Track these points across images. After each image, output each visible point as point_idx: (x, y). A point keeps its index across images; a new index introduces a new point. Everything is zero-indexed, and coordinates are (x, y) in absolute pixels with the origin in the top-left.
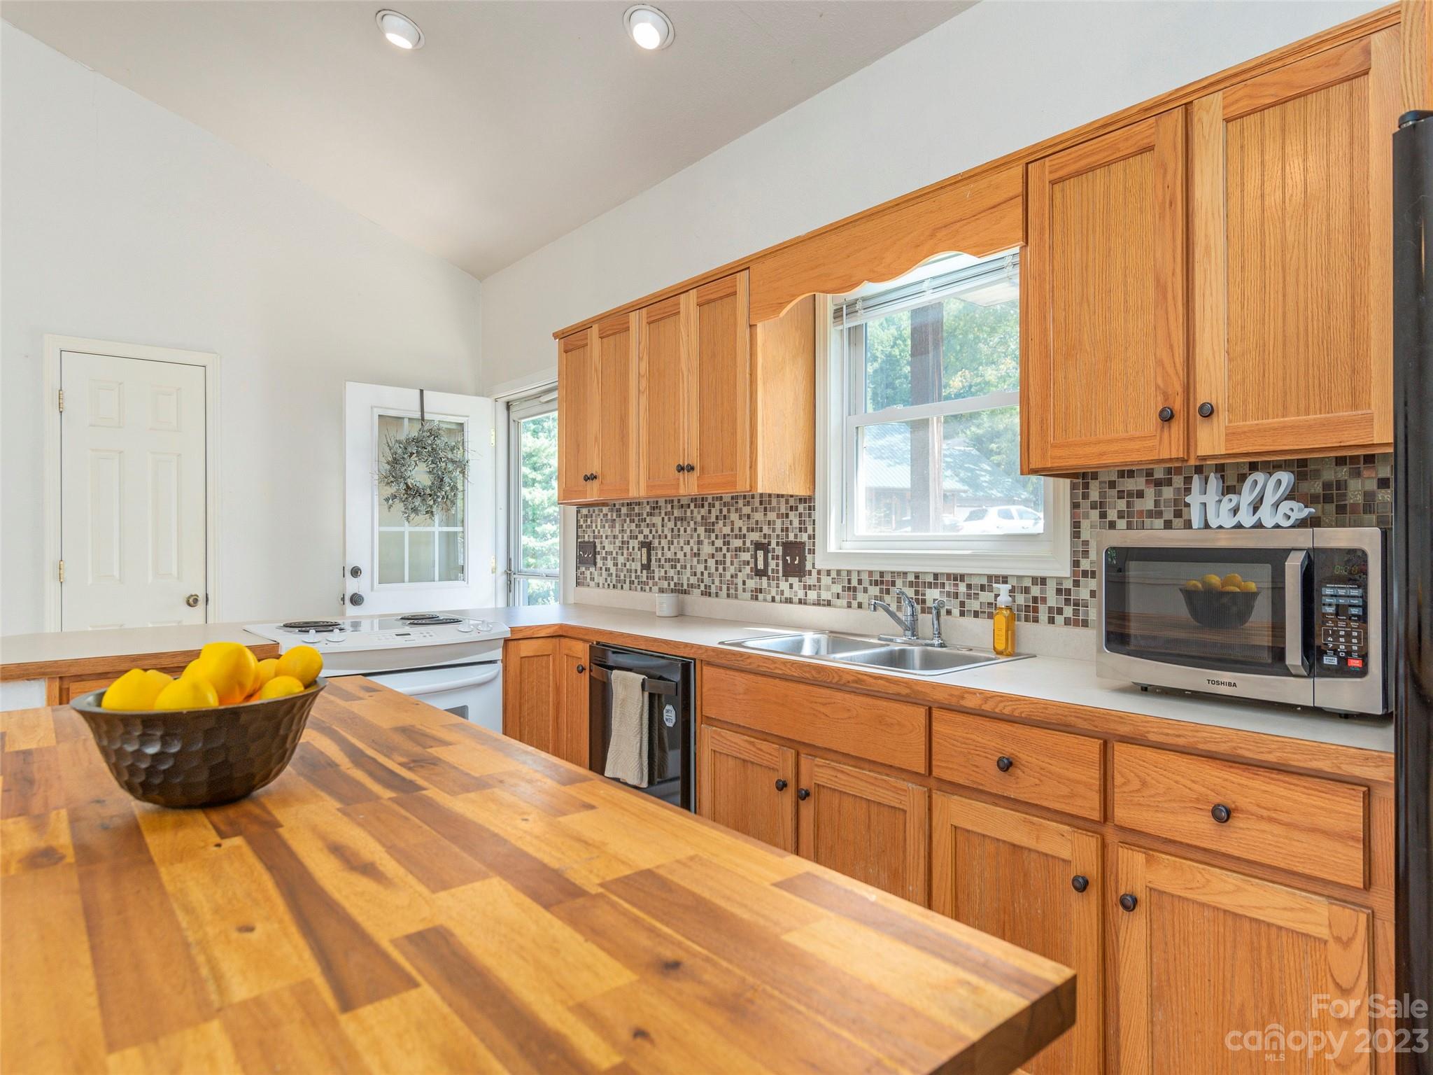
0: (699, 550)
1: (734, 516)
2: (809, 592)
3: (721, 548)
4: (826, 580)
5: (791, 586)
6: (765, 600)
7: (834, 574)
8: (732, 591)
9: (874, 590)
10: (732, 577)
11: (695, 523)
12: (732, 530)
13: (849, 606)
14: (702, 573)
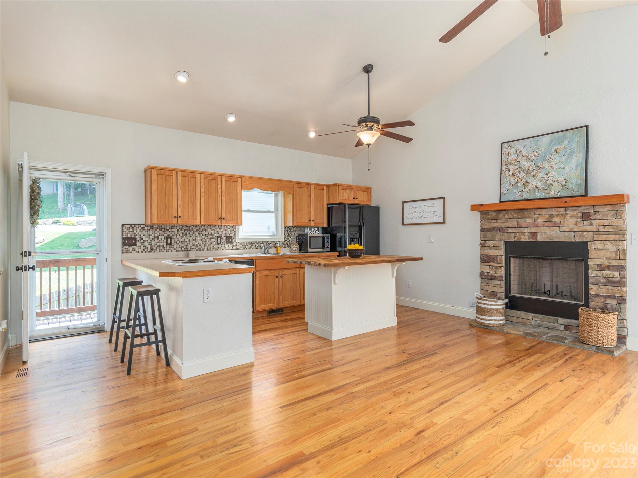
0: (195, 238)
1: (209, 230)
2: (233, 247)
3: (204, 238)
4: (238, 244)
5: (228, 246)
6: (220, 250)
9: (250, 245)
10: (209, 245)
11: (194, 231)
12: (209, 233)
13: (244, 249)
14: (197, 245)
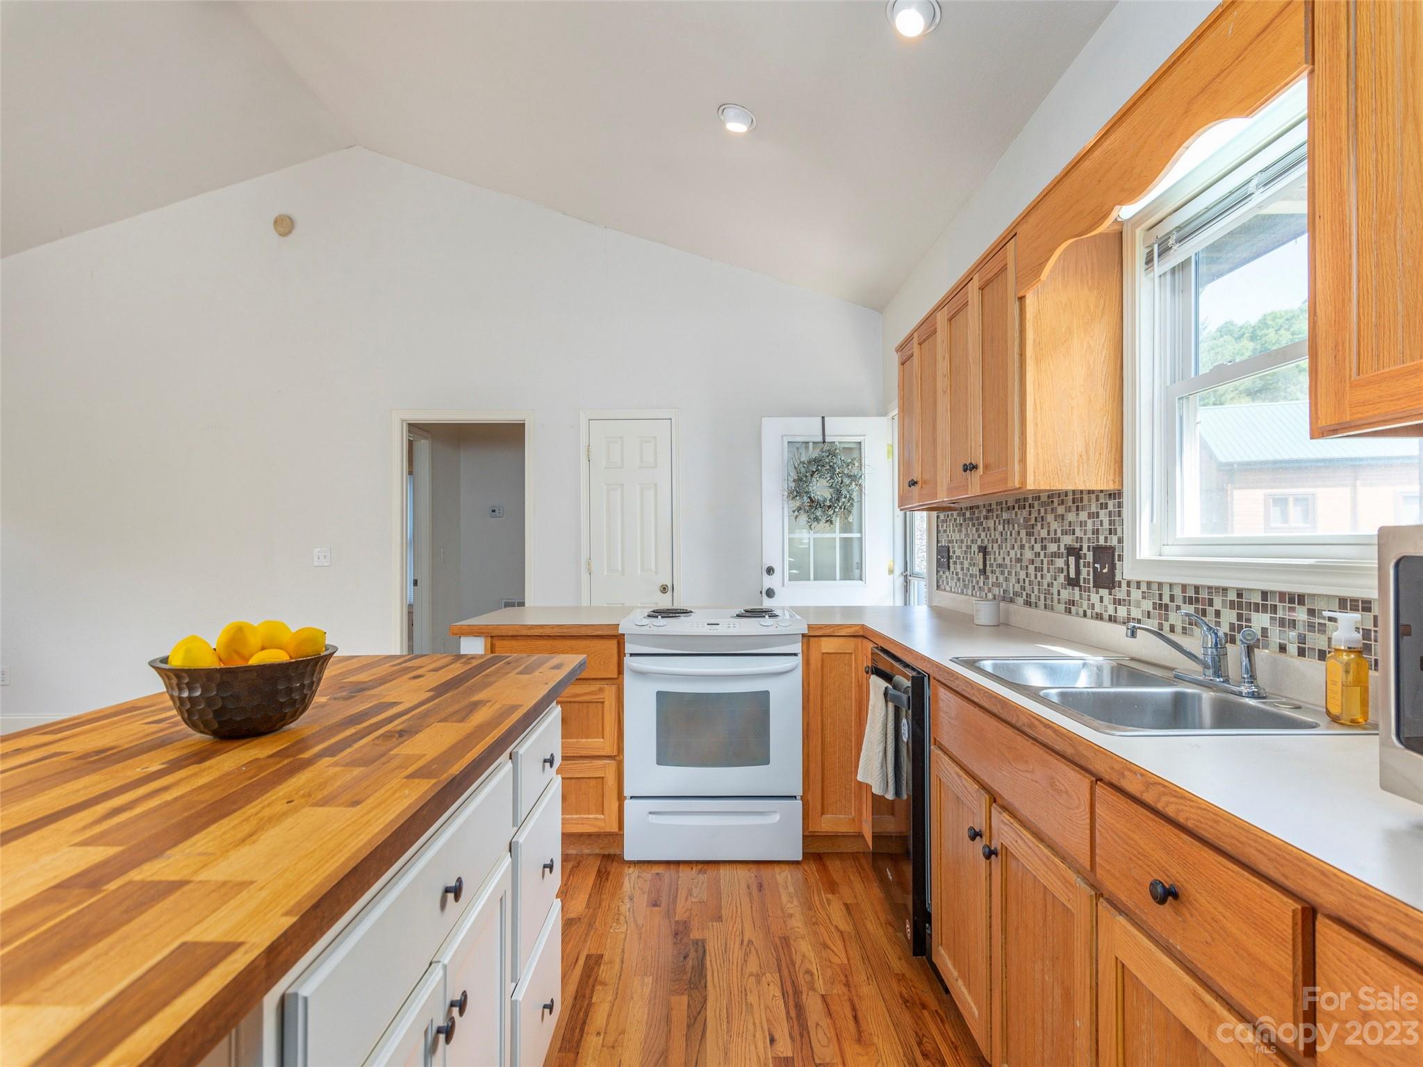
0: (1021, 555)
2: (1118, 607)
3: (1039, 554)
4: (1136, 594)
5: (1101, 598)
6: (1077, 614)
7: (1144, 587)
8: (1049, 602)
9: (1188, 610)
10: (1049, 586)
11: (1019, 526)
12: (1049, 533)
14: (1024, 581)
